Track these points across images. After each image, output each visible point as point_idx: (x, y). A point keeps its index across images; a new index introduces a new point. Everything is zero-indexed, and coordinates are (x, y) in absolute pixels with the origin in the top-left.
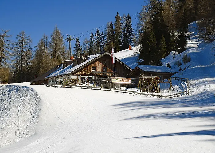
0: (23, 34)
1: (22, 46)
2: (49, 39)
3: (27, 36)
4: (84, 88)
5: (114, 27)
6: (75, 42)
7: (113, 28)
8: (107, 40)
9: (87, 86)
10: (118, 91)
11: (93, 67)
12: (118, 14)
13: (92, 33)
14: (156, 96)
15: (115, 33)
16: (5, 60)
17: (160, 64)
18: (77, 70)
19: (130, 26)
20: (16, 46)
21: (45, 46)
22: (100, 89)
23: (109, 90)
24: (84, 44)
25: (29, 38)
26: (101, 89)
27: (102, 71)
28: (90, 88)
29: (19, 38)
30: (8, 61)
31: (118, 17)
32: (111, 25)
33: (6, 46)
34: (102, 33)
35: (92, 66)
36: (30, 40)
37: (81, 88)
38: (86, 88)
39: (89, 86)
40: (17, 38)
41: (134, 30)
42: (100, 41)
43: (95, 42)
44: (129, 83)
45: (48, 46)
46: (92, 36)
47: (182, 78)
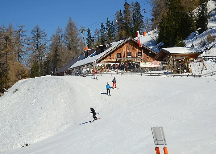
0: (37, 28)
1: (38, 40)
2: (64, 31)
3: (42, 30)
4: (114, 74)
5: (123, 15)
6: (87, 33)
7: (122, 17)
8: (117, 29)
9: (117, 72)
10: (149, 74)
11: (118, 54)
12: (126, 2)
13: (102, 23)
14: (190, 76)
15: (125, 21)
16: (22, 55)
17: (183, 45)
18: (101, 58)
19: (139, 13)
20: (31, 41)
21: (60, 39)
22: (130, 74)
23: (140, 74)
24: (95, 35)
25: (44, 32)
26: (132, 74)
27: (127, 57)
28: (120, 74)
29: (34, 32)
30: (26, 56)
31: (126, 5)
32: (121, 14)
33: (23, 41)
34: (112, 22)
35: (116, 52)
36: (45, 34)
37: (111, 75)
38: (115, 74)
39: (118, 72)
40: (32, 33)
41: (143, 17)
42: (111, 30)
43: (106, 31)
44: (158, 65)
45: (63, 38)
46: (102, 26)
47: (212, 57)
